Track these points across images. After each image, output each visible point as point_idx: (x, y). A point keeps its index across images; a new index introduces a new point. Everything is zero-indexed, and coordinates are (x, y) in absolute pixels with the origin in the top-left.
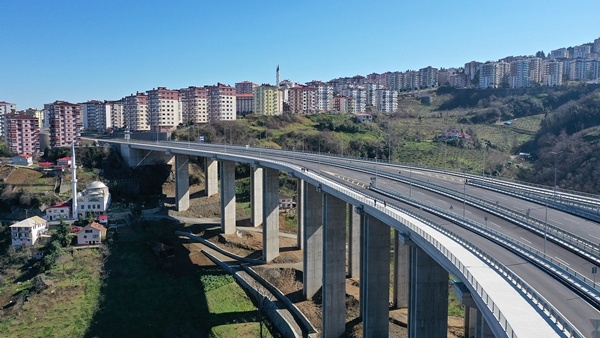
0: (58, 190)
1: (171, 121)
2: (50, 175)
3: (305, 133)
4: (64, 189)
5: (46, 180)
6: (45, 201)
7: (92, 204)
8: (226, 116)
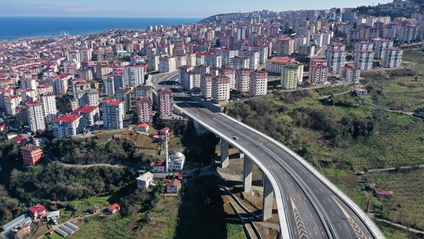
0: (159, 154)
1: (225, 97)
2: (156, 141)
3: (311, 107)
4: (162, 153)
5: (154, 145)
6: (153, 160)
7: (175, 165)
8: (260, 92)
